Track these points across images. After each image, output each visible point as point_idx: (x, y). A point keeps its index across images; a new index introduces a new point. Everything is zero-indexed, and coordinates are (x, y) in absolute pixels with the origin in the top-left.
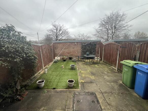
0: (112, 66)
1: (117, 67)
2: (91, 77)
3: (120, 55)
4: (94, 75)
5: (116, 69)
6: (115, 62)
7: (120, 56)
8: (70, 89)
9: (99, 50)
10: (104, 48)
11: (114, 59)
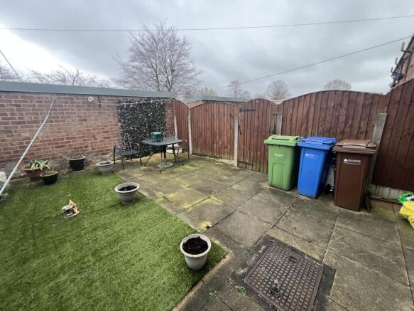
0: (220, 160)
1: (236, 158)
2: (210, 200)
3: (242, 128)
4: (210, 192)
5: (235, 162)
6: (229, 147)
7: (242, 133)
8: (207, 277)
9: (173, 124)
10: (189, 117)
11: (226, 140)
